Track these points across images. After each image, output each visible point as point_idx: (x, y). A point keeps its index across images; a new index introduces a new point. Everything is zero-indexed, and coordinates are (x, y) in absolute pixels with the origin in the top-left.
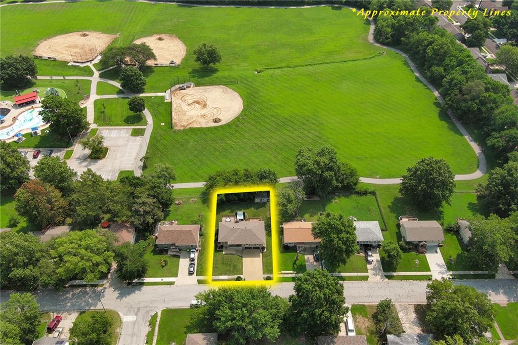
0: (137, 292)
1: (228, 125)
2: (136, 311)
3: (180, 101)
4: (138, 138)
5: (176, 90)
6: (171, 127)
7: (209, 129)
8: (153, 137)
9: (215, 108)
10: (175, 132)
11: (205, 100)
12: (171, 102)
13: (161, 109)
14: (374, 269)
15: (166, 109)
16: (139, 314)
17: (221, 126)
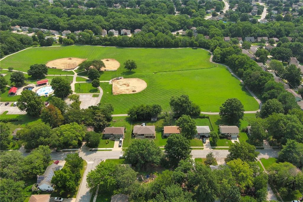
0: (94, 153)
1: (140, 93)
2: (94, 160)
3: (116, 84)
4: (96, 98)
5: (115, 80)
6: (112, 94)
7: (130, 94)
8: (103, 97)
9: (133, 87)
10: (114, 96)
11: (129, 83)
12: (112, 85)
13: (107, 87)
14: (206, 145)
15: (109, 87)
16: (95, 161)
17: (136, 93)
